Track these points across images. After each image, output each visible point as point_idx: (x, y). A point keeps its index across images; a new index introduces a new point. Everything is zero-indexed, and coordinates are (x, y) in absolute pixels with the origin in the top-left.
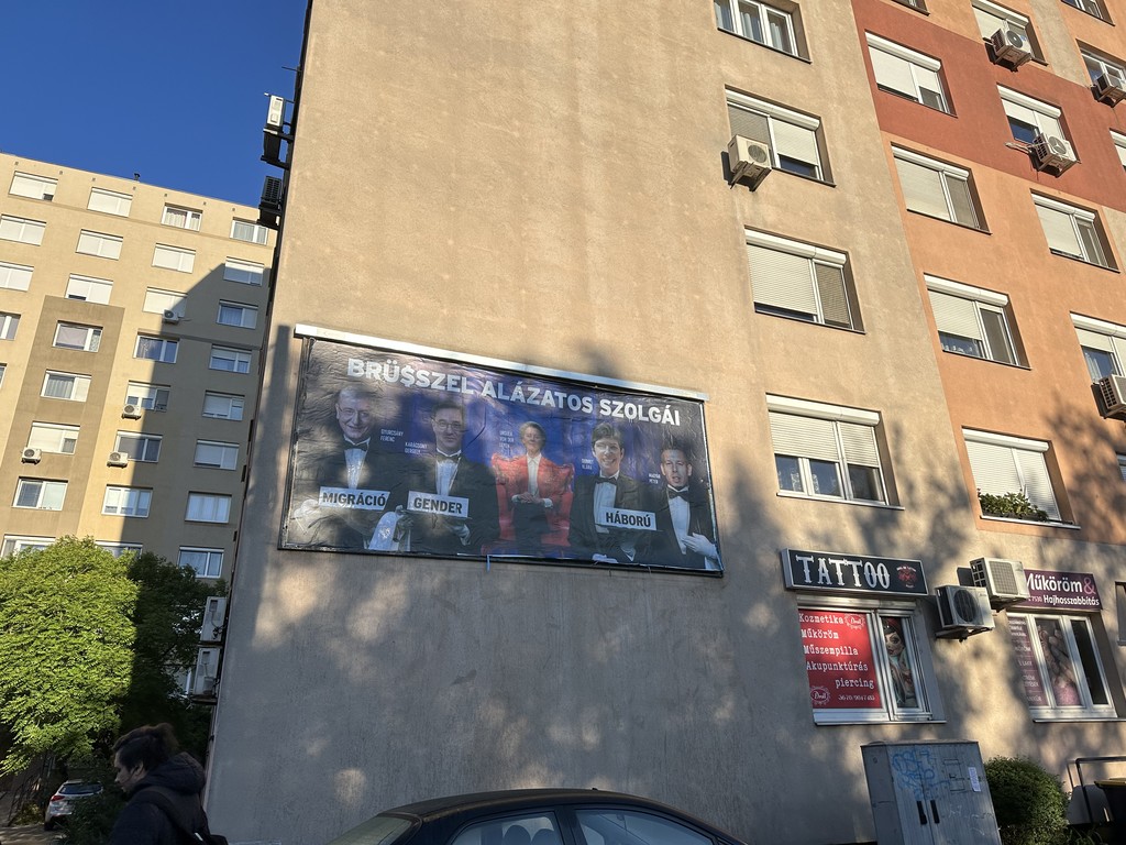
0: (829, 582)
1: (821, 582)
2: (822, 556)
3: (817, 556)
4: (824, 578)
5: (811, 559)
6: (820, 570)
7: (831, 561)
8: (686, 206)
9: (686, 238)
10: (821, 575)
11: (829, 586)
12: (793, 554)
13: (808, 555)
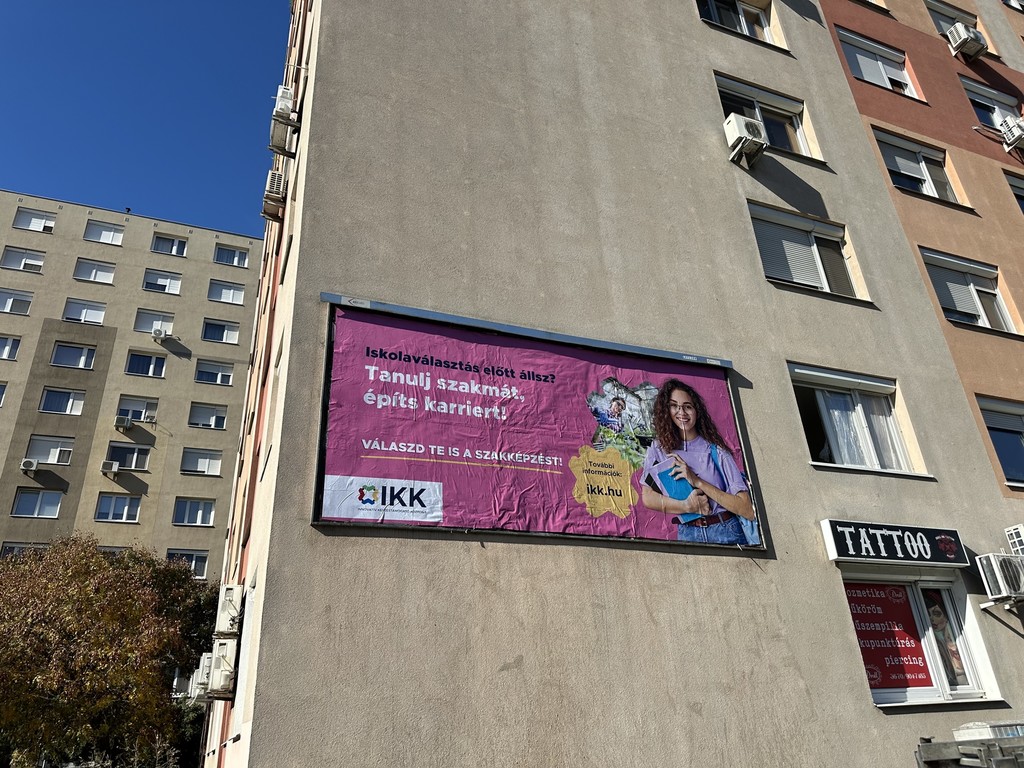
0: (872, 554)
1: (864, 553)
2: (862, 526)
3: (857, 526)
4: (867, 549)
5: (852, 529)
6: (862, 541)
7: (871, 531)
8: (690, 180)
10: (864, 546)
11: (873, 557)
12: (834, 525)
13: (848, 525)
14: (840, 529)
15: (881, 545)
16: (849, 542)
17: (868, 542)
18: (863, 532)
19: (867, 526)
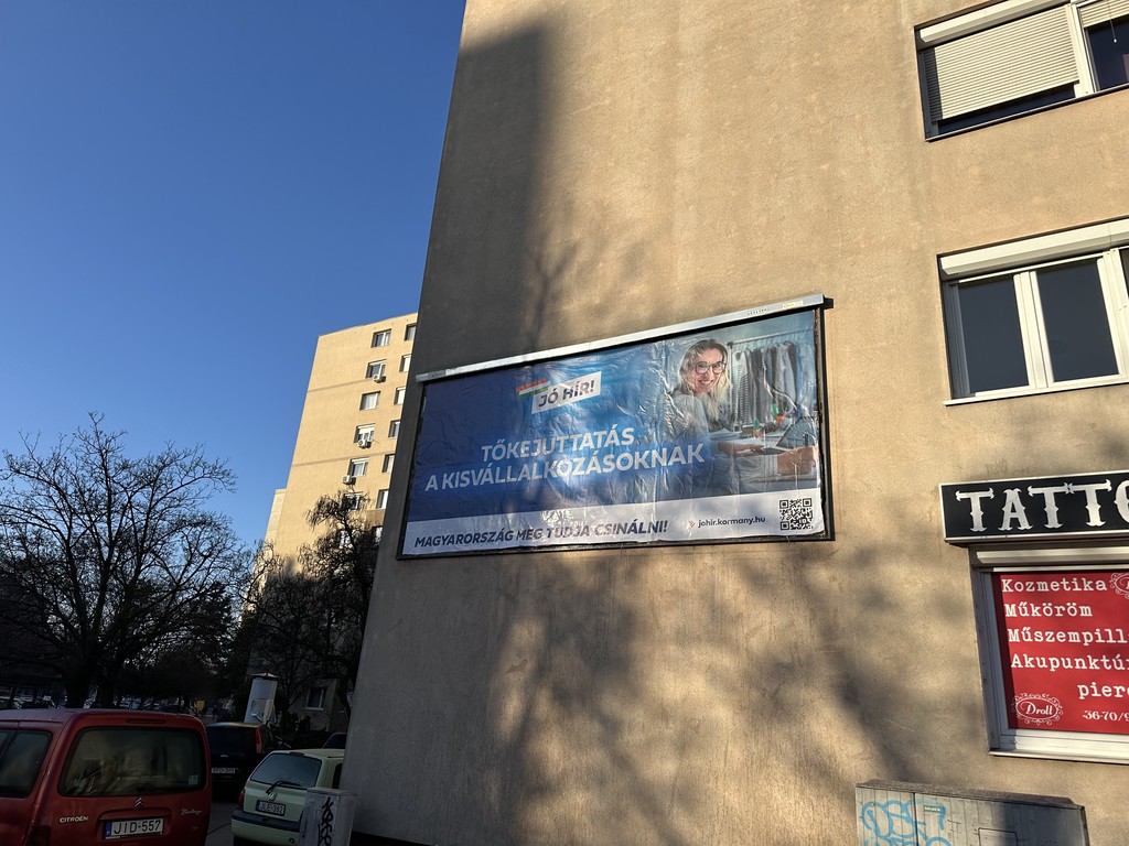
0: (1025, 525)
1: (1006, 526)
2: (1012, 485)
3: (1000, 488)
4: (1015, 522)
5: (990, 494)
6: (1007, 509)
7: (1032, 491)
8: (817, 54)
9: (814, 97)
10: (1008, 515)
11: (1025, 531)
12: (949, 492)
13: (984, 487)
14: (960, 496)
15: (1051, 509)
16: (977, 513)
17: (1021, 508)
18: (1012, 496)
19: (1023, 486)
